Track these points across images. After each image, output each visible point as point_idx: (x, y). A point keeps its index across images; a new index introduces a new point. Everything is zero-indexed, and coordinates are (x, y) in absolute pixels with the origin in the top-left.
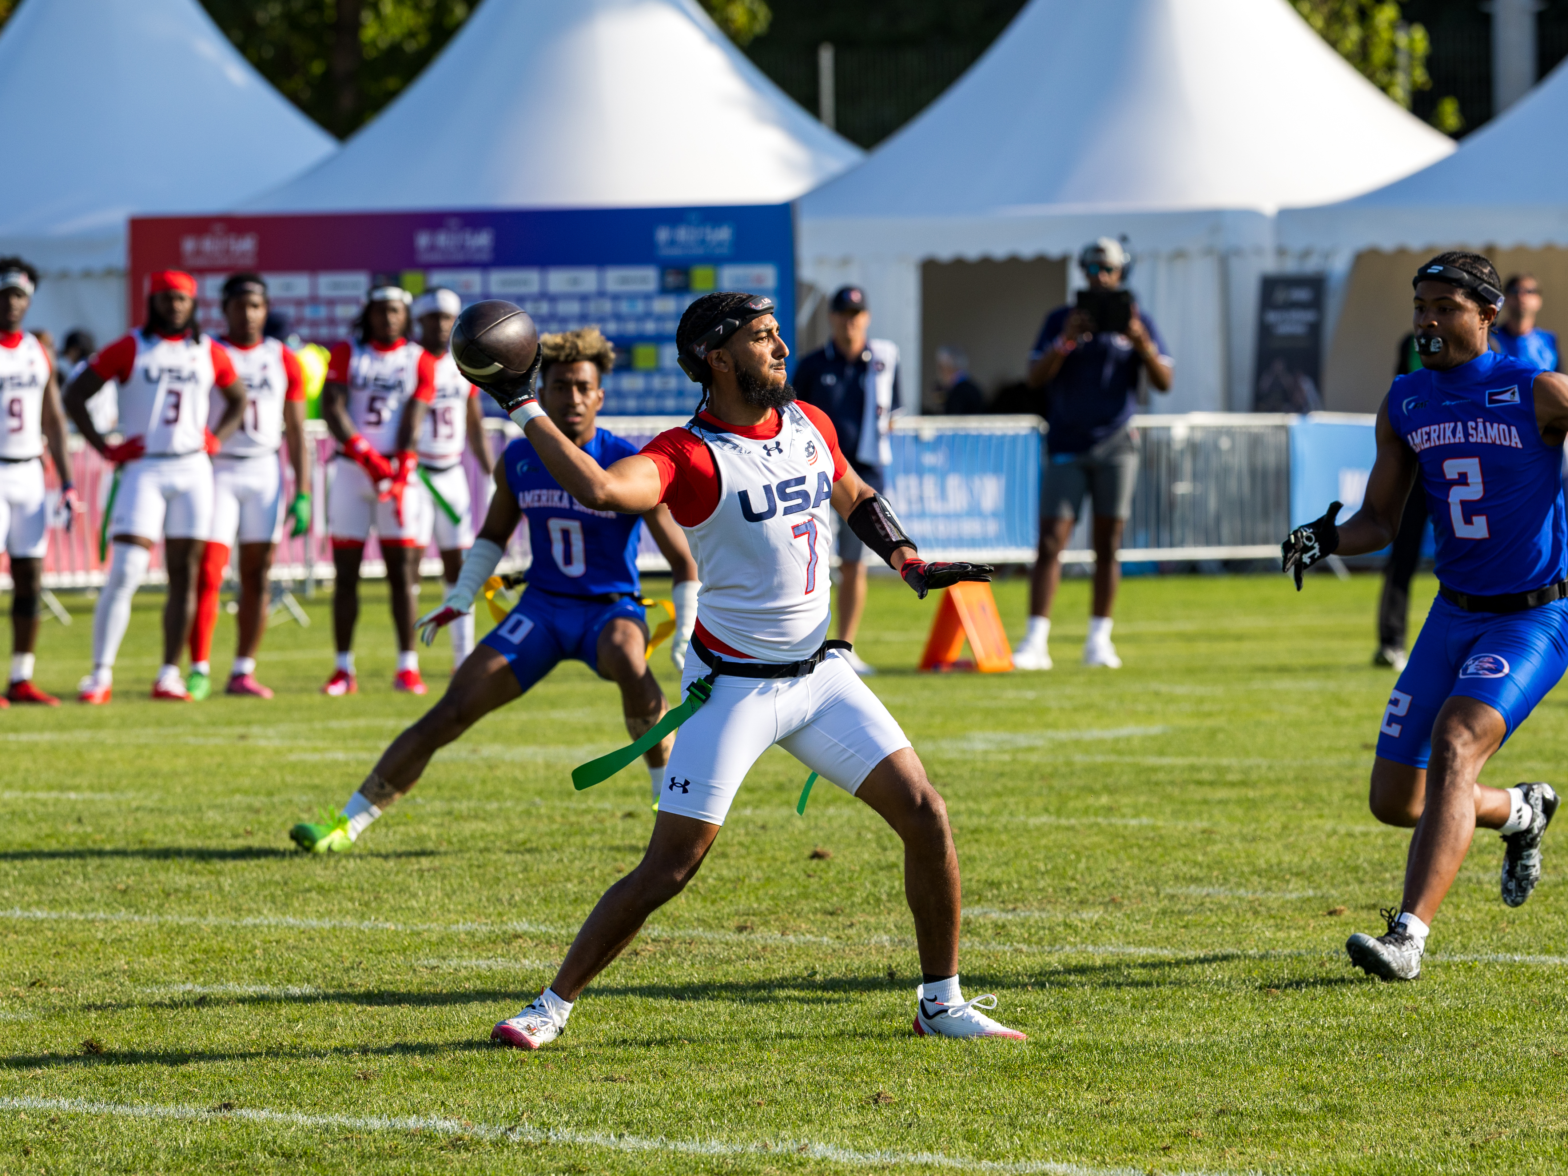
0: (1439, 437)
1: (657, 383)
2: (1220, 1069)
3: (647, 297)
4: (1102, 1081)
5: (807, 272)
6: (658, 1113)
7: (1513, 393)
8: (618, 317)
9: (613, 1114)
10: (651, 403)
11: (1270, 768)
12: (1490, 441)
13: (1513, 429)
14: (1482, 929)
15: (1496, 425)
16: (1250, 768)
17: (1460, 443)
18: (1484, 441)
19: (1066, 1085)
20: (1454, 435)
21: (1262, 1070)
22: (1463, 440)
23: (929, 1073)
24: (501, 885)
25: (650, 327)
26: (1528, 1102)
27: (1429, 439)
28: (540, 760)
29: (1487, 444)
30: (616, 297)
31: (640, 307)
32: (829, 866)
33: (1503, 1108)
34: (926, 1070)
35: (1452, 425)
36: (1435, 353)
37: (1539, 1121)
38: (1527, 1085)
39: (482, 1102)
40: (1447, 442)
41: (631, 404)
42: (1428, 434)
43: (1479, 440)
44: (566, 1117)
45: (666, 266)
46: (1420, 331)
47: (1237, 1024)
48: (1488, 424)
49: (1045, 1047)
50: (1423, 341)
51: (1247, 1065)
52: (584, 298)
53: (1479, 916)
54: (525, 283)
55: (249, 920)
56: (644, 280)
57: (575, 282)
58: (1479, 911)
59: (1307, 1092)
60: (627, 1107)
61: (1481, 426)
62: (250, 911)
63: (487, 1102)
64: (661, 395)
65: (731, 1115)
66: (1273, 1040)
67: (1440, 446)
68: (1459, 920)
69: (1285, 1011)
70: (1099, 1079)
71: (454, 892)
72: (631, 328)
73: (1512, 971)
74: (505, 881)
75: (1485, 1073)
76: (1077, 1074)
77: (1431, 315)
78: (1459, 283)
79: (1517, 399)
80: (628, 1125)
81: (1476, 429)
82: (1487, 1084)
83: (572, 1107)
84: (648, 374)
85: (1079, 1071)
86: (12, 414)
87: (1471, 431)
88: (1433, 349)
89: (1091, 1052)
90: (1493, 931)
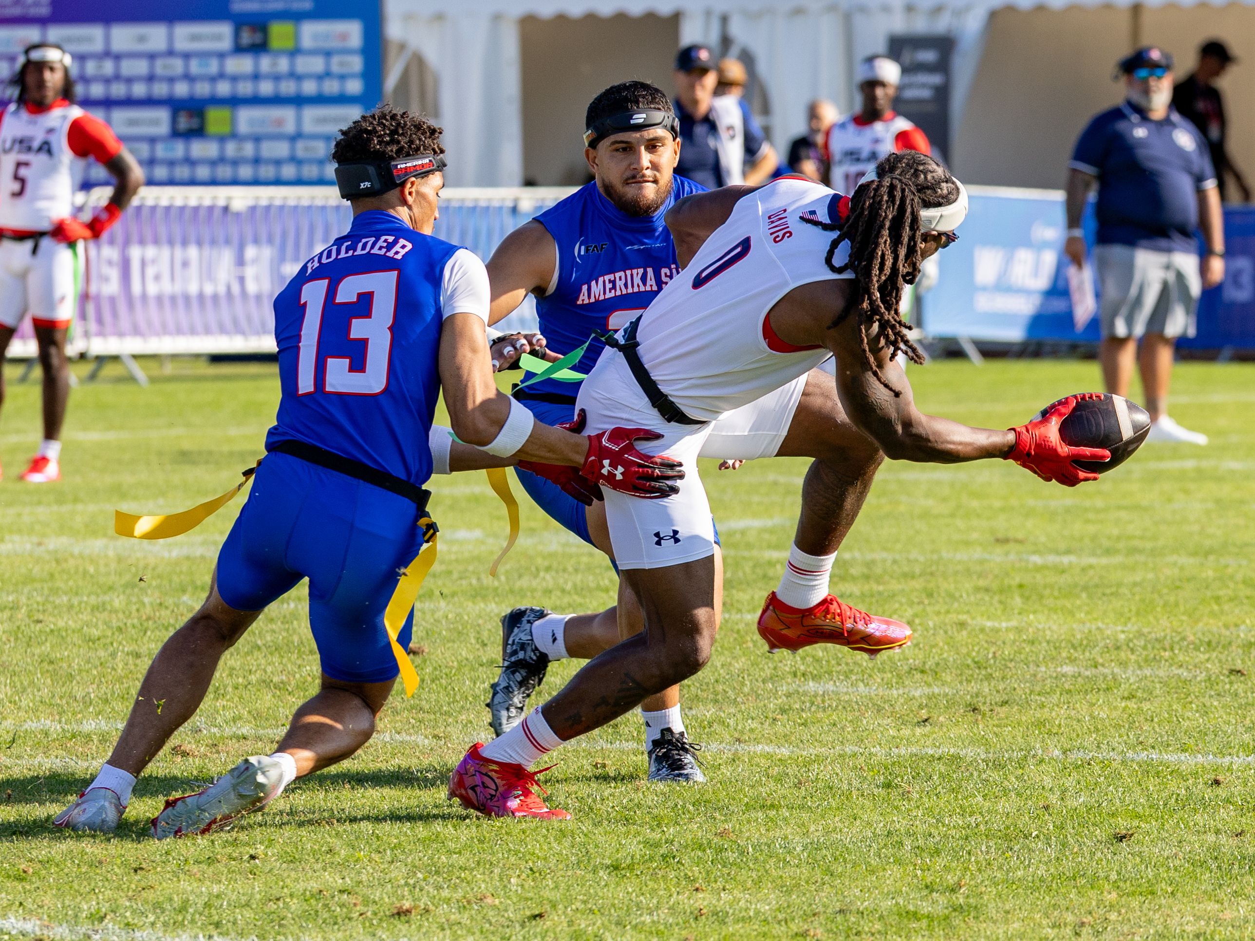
1: (231, 149)
2: (840, 869)
3: (221, 56)
4: (716, 881)
5: (394, 30)
6: (248, 914)
8: (188, 77)
9: (201, 914)
10: (224, 172)
11: (895, 562)
14: (1118, 727)
16: (873, 562)
19: (678, 884)
21: (884, 869)
23: (534, 873)
24: (74, 682)
25: (223, 89)
26: (1163, 901)
28: (111, 553)
30: (187, 56)
31: (213, 67)
32: (425, 661)
33: (1137, 908)
34: (531, 869)
37: (1173, 922)
38: (1163, 885)
39: (63, 903)
41: (203, 172)
44: (152, 918)
45: (240, 22)
47: (858, 822)
49: (657, 845)
51: (868, 864)
52: (152, 57)
53: (1115, 714)
54: (89, 39)
56: (218, 37)
57: (142, 39)
58: (1115, 708)
59: (932, 891)
60: (216, 909)
63: (67, 903)
64: (235, 163)
65: (326, 915)
66: (896, 838)
68: (1092, 717)
69: (909, 810)
70: (713, 879)
71: (24, 690)
72: (203, 89)
73: (1148, 769)
74: (78, 678)
75: (1119, 874)
76: (690, 874)
80: (217, 925)
82: (1121, 884)
83: (157, 906)
84: (222, 139)
85: (692, 871)
89: (704, 850)
90: (1130, 728)
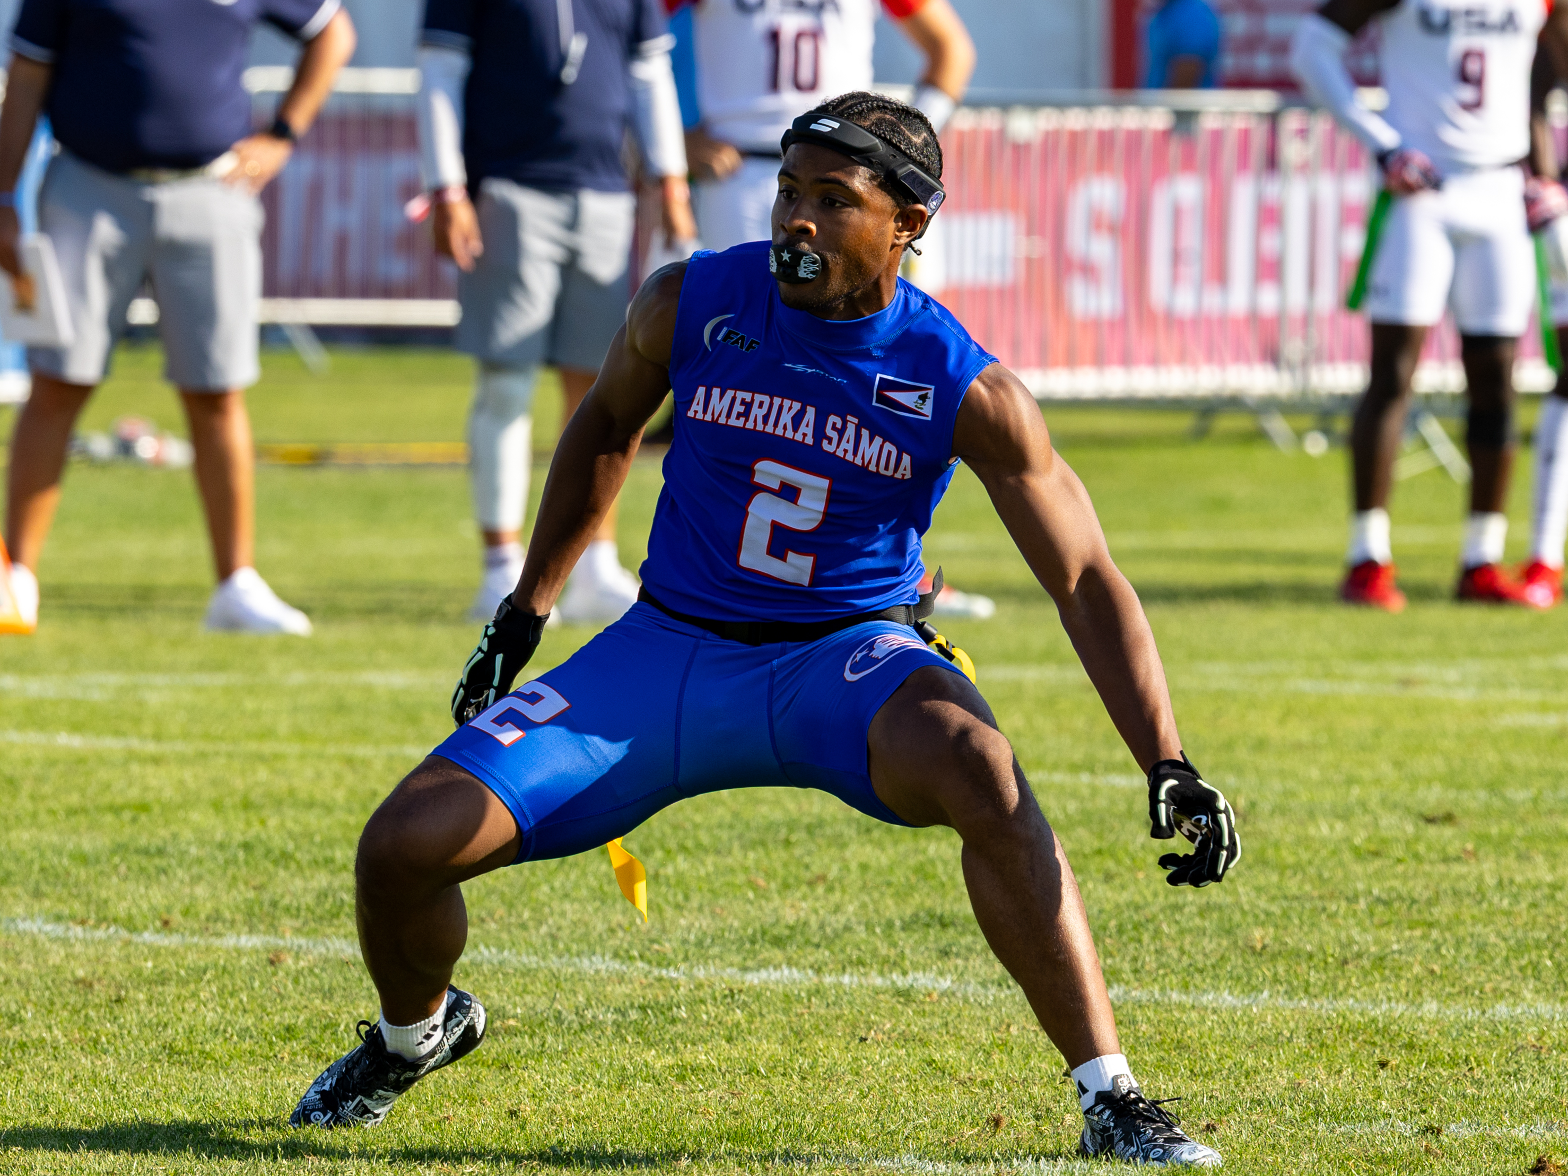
0: (766, 419)
7: (923, 398)
12: (858, 461)
13: (906, 459)
15: (878, 440)
17: (802, 444)
18: (849, 457)
20: (796, 426)
22: (809, 441)
27: (746, 414)
29: (853, 464)
35: (797, 406)
36: (806, 280)
40: (779, 432)
42: (748, 406)
43: (840, 453)
46: (782, 236)
48: (865, 433)
50: (786, 256)
55: (1502, 1009)
61: (851, 431)
62: (1498, 994)
67: (763, 433)
77: (806, 209)
78: (864, 156)
79: (927, 409)
81: (841, 432)
86: (1464, 77)
87: (829, 431)
88: (802, 274)
